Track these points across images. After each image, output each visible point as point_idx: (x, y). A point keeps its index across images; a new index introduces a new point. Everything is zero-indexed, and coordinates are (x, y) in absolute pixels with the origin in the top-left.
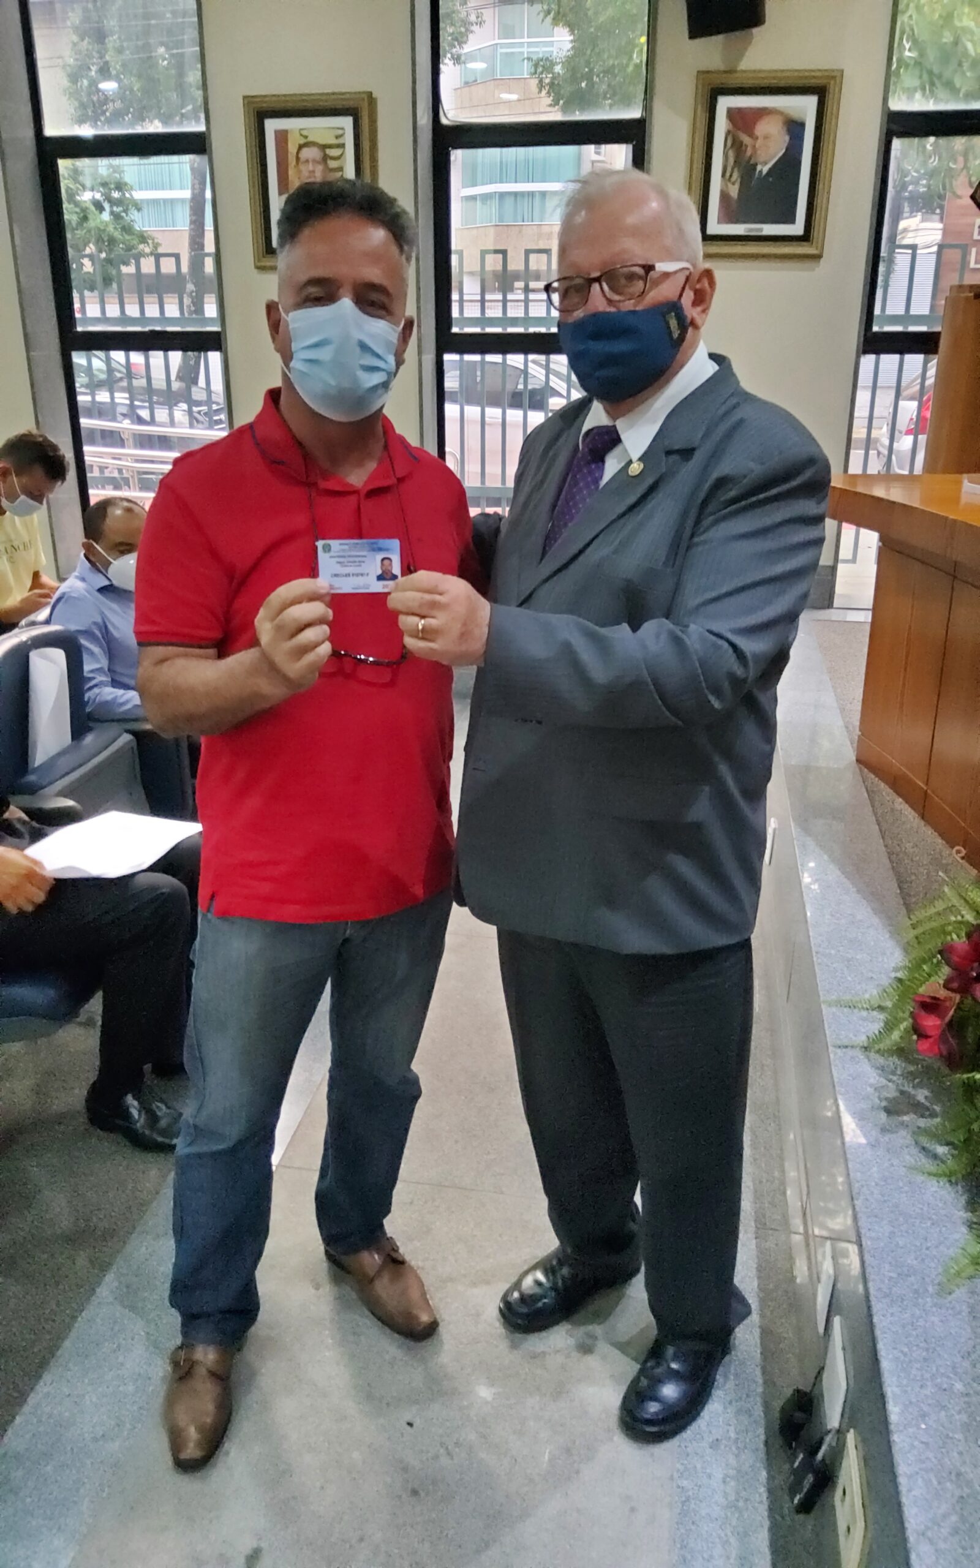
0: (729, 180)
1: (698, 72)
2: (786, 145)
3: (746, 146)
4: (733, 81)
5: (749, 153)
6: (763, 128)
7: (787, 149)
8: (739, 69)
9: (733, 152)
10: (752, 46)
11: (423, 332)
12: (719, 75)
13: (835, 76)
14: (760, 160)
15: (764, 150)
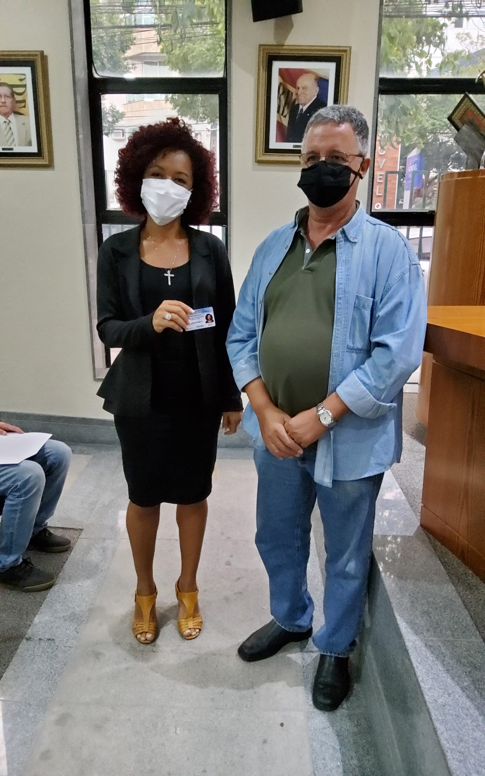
0: (282, 114)
1: (260, 46)
2: (316, 93)
3: (292, 93)
4: (283, 52)
5: (294, 97)
6: (302, 82)
7: (317, 95)
8: (285, 44)
9: (284, 97)
10: (293, 29)
11: (86, 208)
12: (273, 47)
13: (346, 51)
14: (300, 102)
15: (304, 95)
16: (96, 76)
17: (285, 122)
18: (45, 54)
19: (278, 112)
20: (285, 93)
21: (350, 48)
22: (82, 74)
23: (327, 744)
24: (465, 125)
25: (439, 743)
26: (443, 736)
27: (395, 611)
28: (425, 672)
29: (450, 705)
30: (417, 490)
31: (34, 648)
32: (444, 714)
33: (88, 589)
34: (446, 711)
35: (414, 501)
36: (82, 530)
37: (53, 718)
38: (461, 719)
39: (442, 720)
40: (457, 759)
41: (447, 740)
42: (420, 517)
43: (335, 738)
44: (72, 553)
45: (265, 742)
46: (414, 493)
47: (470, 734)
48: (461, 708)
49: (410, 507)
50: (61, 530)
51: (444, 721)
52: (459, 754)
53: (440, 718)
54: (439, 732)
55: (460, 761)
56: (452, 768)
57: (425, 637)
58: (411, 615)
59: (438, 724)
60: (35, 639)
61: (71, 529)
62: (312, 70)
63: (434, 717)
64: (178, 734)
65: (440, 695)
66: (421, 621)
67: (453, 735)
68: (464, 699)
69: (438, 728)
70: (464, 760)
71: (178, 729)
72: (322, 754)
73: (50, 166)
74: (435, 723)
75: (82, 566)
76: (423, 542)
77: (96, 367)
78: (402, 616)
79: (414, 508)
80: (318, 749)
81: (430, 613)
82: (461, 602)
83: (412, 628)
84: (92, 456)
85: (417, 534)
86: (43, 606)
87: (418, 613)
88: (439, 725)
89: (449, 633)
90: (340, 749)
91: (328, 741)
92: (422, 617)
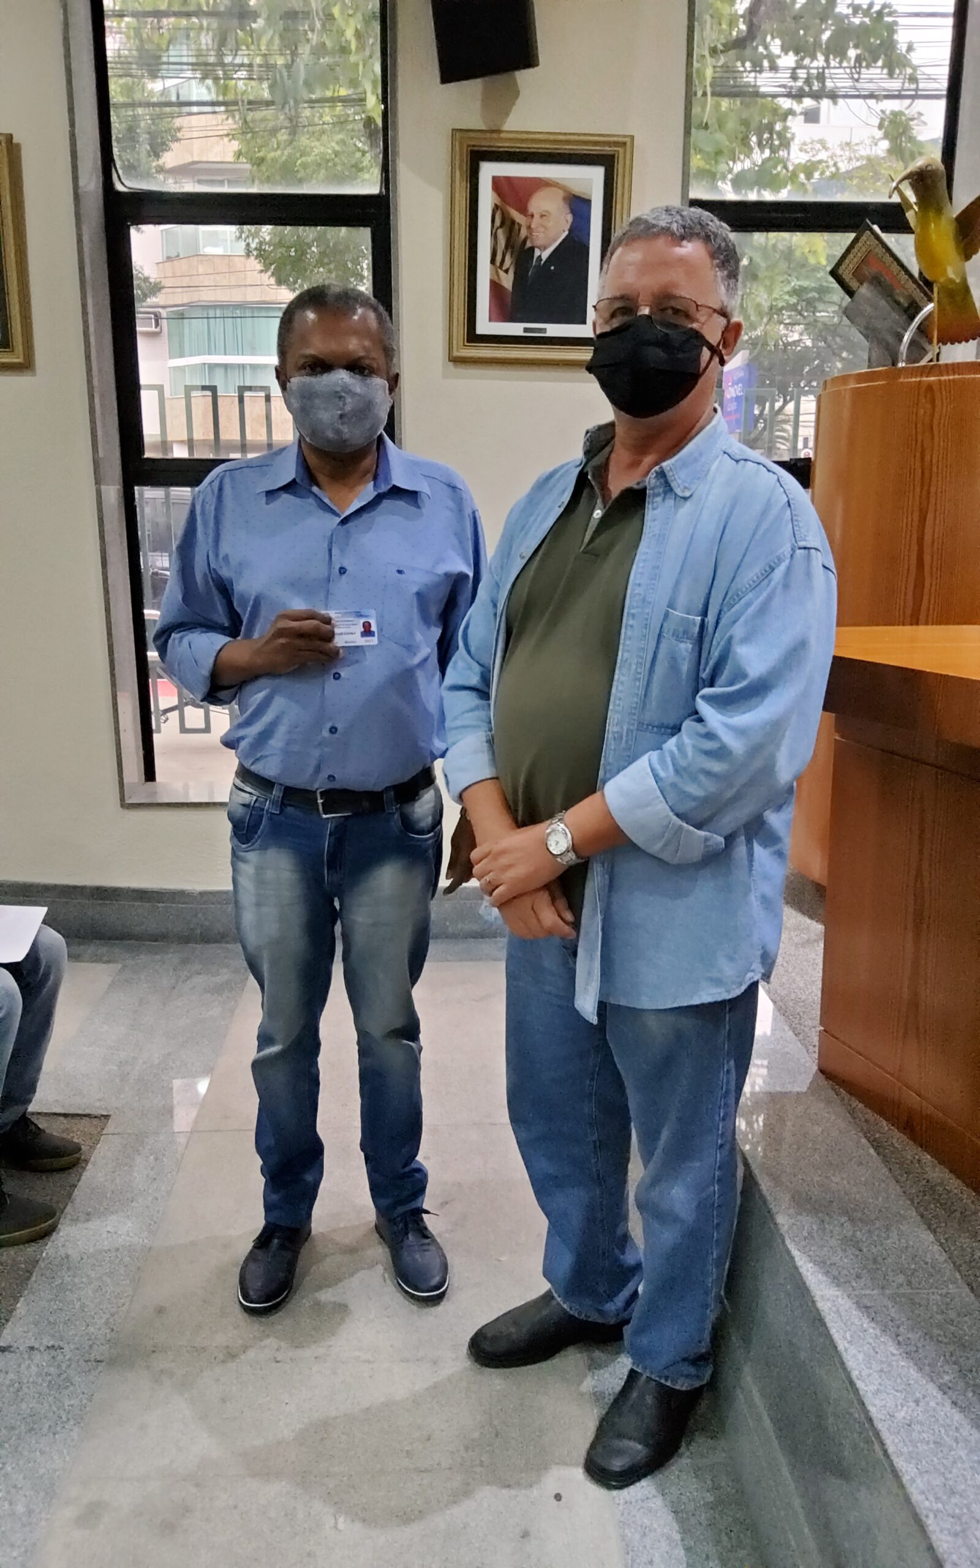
0: (501, 266)
1: (455, 131)
2: (568, 227)
3: (520, 226)
4: (500, 145)
5: (524, 233)
6: (540, 203)
7: (570, 231)
8: (506, 127)
9: (504, 232)
10: (519, 101)
11: (101, 454)
12: (479, 135)
13: (625, 144)
14: (538, 243)
15: (542, 229)
16: (119, 187)
17: (507, 281)
18: (15, 141)
19: (493, 261)
20: (505, 224)
21: (632, 137)
22: (92, 183)
23: (655, 1530)
24: (865, 285)
25: (908, 1500)
26: (914, 1485)
27: (788, 1242)
28: (863, 1360)
29: (921, 1423)
30: (803, 1002)
31: (20, 1366)
32: (911, 1441)
33: (128, 1238)
34: (915, 1435)
35: (800, 1024)
36: (107, 1117)
37: (69, 1513)
38: (945, 1450)
39: (909, 1453)
40: (949, 1530)
41: (924, 1493)
42: (816, 1056)
43: (670, 1517)
44: (90, 1166)
45: (525, 1535)
46: (799, 1010)
47: (969, 1477)
48: (943, 1426)
49: (794, 1036)
50: (62, 1118)
51: (914, 1455)
52: (952, 1520)
53: (905, 1450)
54: (905, 1479)
55: (956, 1535)
56: (941, 1550)
57: (854, 1290)
58: (822, 1247)
59: (901, 1463)
60: (21, 1349)
61: (85, 1115)
62: (558, 181)
63: (891, 1449)
64: (340, 1531)
65: (898, 1403)
66: (845, 1260)
67: (935, 1483)
68: (949, 1409)
69: (904, 1470)
70: (964, 1531)
71: (341, 1520)
72: (645, 1552)
73: (26, 366)
74: (894, 1458)
75: (113, 1192)
76: (829, 1102)
77: (125, 781)
78: (803, 1250)
79: (801, 1036)
80: (637, 1544)
81: (858, 1242)
82: (919, 1217)
83: (827, 1273)
84: (120, 966)
85: (813, 1088)
86: (33, 1278)
87: (834, 1242)
88: (904, 1465)
89: (901, 1279)
90: (682, 1540)
91: (655, 1526)
92: (845, 1251)
